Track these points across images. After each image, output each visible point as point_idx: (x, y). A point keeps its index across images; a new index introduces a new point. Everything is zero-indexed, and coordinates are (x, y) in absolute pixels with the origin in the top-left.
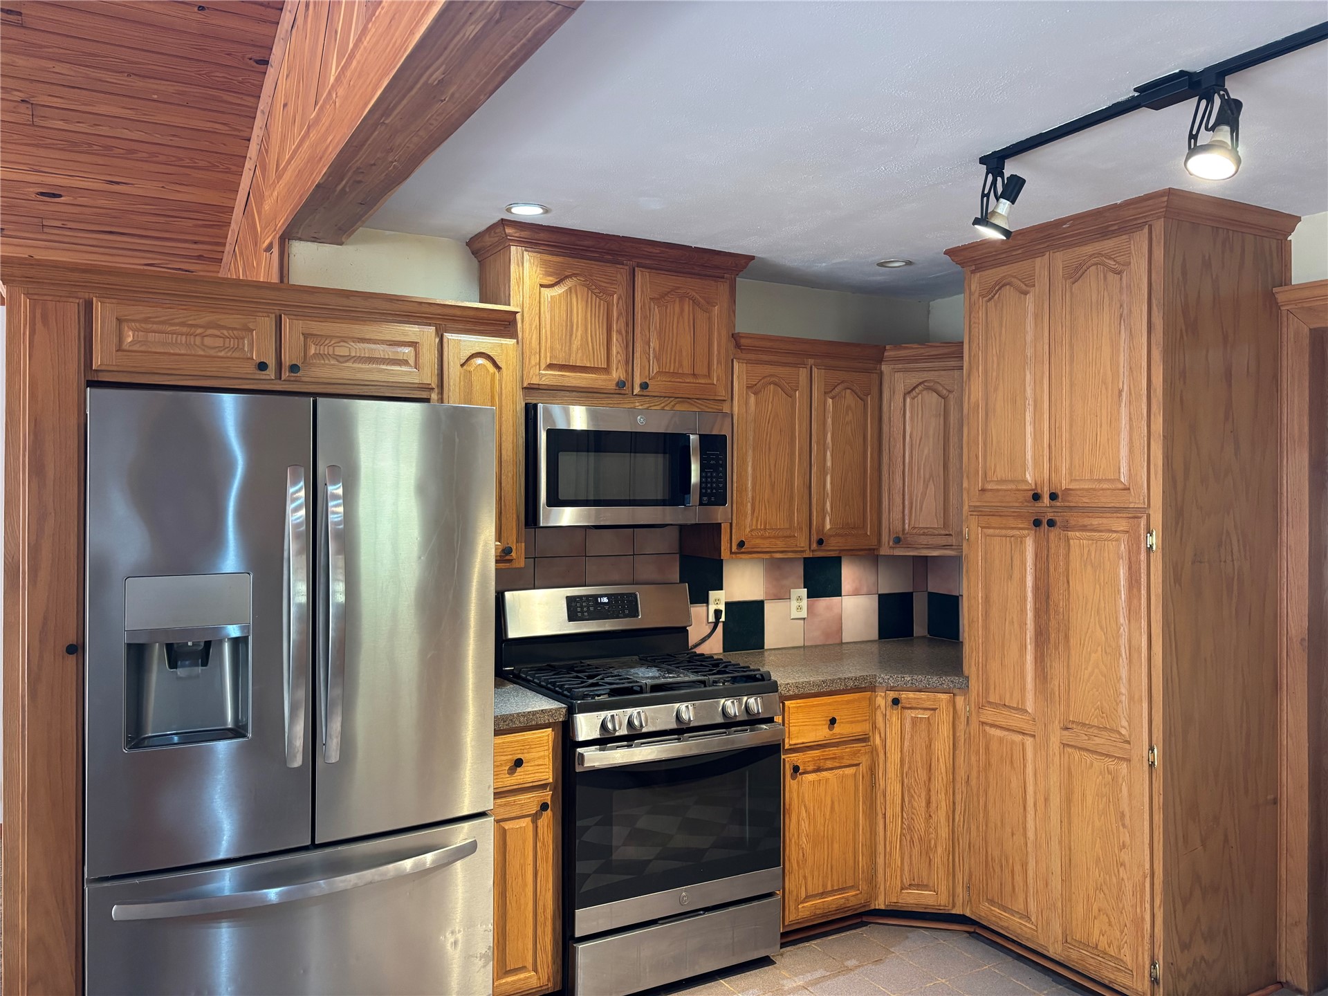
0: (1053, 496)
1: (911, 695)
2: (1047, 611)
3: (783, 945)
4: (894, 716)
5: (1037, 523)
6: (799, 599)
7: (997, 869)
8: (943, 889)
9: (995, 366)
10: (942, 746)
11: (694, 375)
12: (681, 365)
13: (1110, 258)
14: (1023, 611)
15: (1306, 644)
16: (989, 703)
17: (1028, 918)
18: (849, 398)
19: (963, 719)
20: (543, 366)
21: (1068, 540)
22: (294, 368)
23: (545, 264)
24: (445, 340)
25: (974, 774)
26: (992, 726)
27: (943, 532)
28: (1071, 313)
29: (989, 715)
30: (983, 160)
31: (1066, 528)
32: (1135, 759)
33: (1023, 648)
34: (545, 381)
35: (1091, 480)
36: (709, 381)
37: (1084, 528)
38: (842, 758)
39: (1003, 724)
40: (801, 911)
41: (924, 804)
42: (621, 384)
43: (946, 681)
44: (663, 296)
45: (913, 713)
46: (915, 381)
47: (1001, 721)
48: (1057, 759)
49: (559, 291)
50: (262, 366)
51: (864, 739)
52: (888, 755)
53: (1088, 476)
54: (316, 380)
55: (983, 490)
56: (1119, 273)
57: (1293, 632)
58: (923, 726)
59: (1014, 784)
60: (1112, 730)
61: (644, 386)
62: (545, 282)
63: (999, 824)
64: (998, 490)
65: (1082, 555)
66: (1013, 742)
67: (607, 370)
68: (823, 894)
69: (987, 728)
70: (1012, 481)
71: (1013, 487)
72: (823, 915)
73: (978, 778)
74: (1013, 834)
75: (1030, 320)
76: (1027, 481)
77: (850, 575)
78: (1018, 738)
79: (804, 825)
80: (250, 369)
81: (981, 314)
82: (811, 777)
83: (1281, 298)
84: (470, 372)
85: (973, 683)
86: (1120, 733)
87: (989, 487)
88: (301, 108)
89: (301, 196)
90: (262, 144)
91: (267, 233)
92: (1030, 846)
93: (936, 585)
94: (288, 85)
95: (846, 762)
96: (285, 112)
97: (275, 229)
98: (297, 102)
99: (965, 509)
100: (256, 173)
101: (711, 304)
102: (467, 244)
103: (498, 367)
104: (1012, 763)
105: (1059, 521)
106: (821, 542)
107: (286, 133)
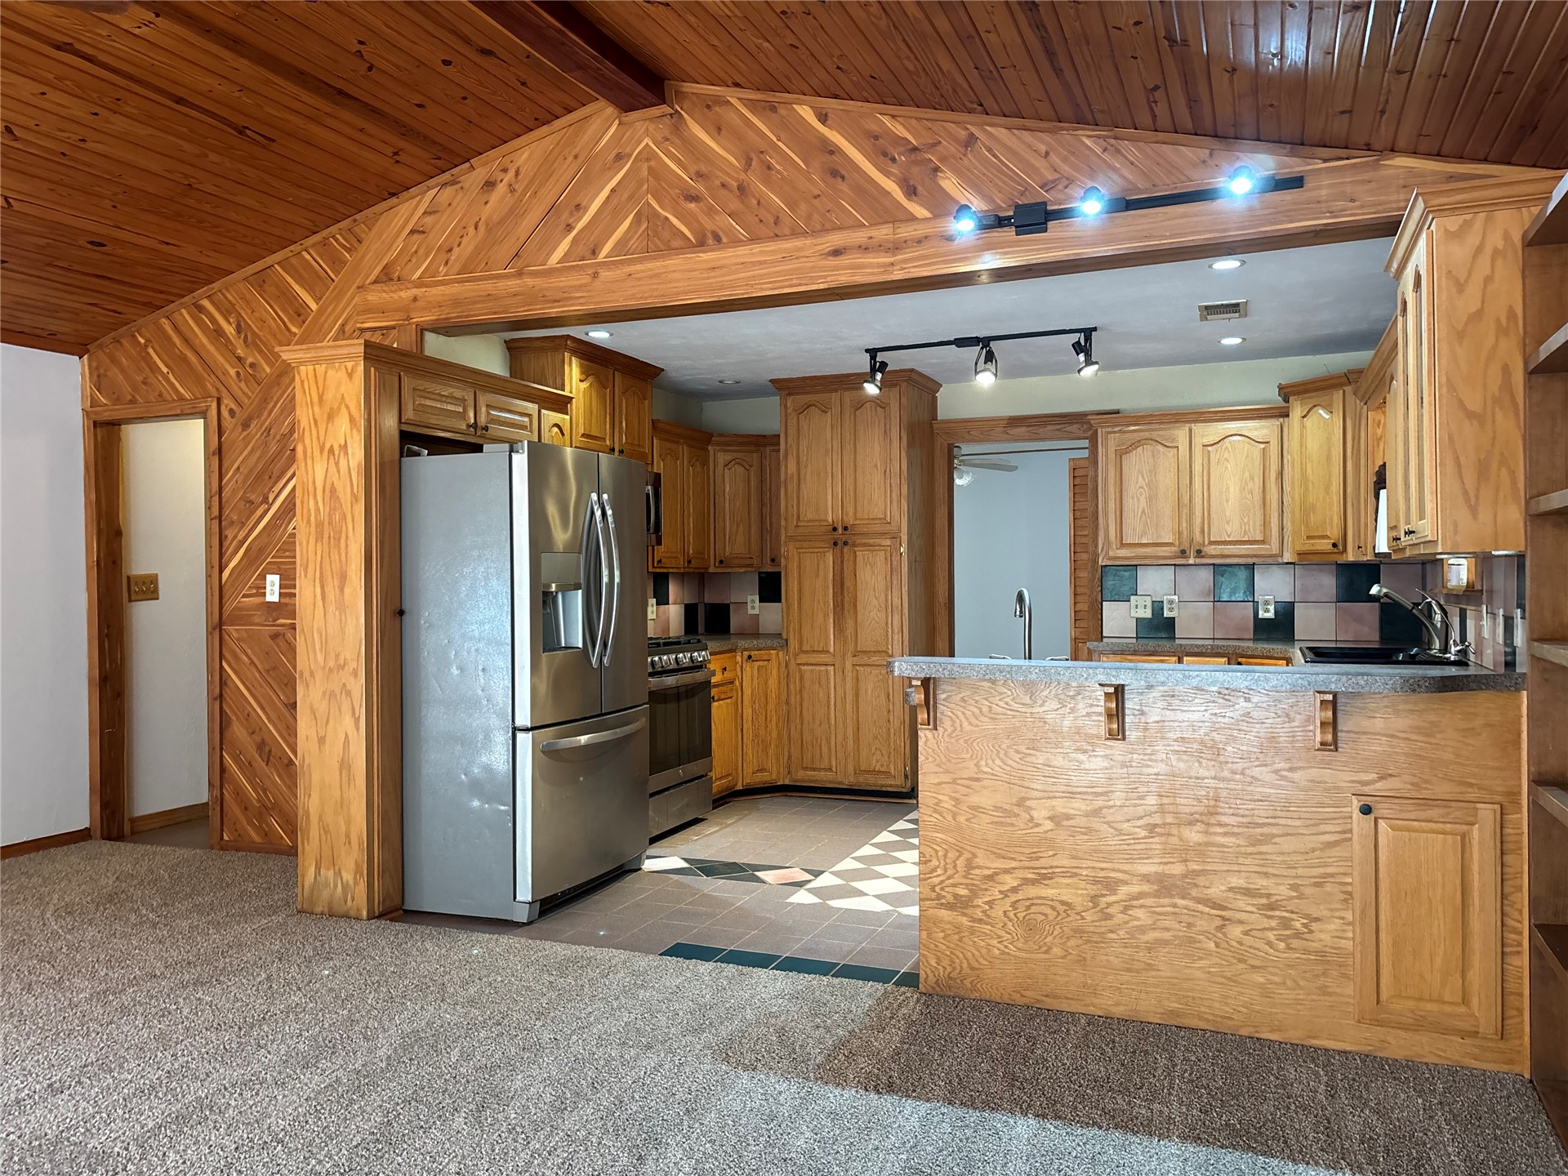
0: (846, 528)
1: (756, 652)
2: (842, 593)
3: (713, 808)
4: (748, 667)
5: (835, 544)
7: (810, 748)
8: (774, 769)
9: (805, 453)
10: (773, 683)
11: (639, 445)
12: (634, 439)
13: (878, 399)
14: (825, 594)
16: (802, 651)
17: (830, 769)
18: (699, 468)
19: (784, 664)
20: (581, 434)
21: (855, 552)
24: (542, 414)
25: (792, 695)
26: (804, 665)
28: (855, 426)
29: (803, 658)
30: (867, 351)
31: (854, 545)
33: (826, 615)
36: (644, 451)
37: (865, 545)
38: (727, 693)
39: (813, 662)
41: (764, 719)
42: (612, 450)
43: (774, 643)
44: (625, 390)
45: (757, 664)
46: (730, 458)
47: (812, 660)
48: (850, 674)
49: (586, 384)
50: (471, 425)
51: (734, 682)
52: (744, 691)
53: (865, 517)
54: (491, 437)
55: (797, 526)
56: (884, 408)
57: (941, 600)
58: (763, 671)
59: (821, 695)
60: (883, 651)
61: (621, 452)
62: (581, 378)
63: (811, 721)
64: (808, 526)
65: (864, 559)
66: (820, 671)
67: (604, 440)
68: (724, 778)
69: (802, 667)
70: (818, 521)
71: (818, 524)
72: (723, 791)
73: (795, 698)
74: (820, 725)
75: (829, 427)
76: (827, 520)
78: (823, 668)
80: (464, 427)
81: (795, 421)
82: (717, 704)
84: (552, 436)
85: (791, 641)
86: (886, 653)
87: (801, 524)
88: (471, 248)
89: (495, 313)
90: (331, 239)
91: (372, 318)
92: (833, 728)
93: (710, 598)
94: (429, 219)
95: (729, 695)
96: (416, 236)
97: (405, 320)
98: (458, 239)
99: (783, 538)
100: (303, 256)
101: (645, 399)
102: (505, 341)
103: (563, 434)
104: (819, 683)
105: (850, 542)
106: (689, 562)
107: (421, 252)
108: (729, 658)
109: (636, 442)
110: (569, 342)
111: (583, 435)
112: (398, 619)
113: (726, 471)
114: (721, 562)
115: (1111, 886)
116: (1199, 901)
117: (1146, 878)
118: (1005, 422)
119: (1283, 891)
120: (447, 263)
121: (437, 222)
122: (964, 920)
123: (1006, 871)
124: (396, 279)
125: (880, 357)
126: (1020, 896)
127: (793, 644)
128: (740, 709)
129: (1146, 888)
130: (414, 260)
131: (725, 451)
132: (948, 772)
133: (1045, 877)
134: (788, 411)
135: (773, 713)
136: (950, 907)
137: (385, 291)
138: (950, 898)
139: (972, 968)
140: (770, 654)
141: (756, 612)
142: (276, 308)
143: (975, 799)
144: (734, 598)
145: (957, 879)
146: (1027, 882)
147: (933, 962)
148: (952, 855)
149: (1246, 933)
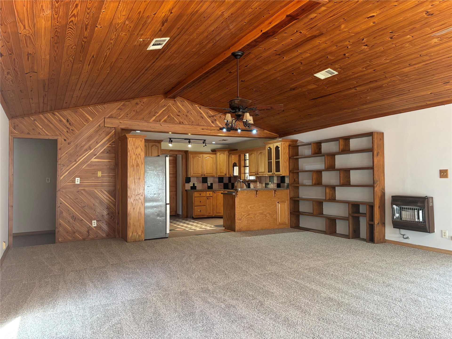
30: (169, 138)
94: (122, 107)
97: (117, 126)
107: (121, 113)
115: (256, 214)
116: (264, 215)
117: (259, 213)
119: (271, 212)
121: (125, 108)
122: (240, 221)
123: (245, 214)
124: (114, 118)
126: (246, 217)
129: (259, 214)
130: (119, 115)
132: (239, 203)
133: (249, 215)
136: (239, 220)
137: (112, 120)
138: (239, 219)
139: (241, 227)
142: (80, 118)
143: (242, 206)
145: (240, 216)
146: (247, 215)
147: (237, 228)
148: (239, 213)
149: (268, 218)
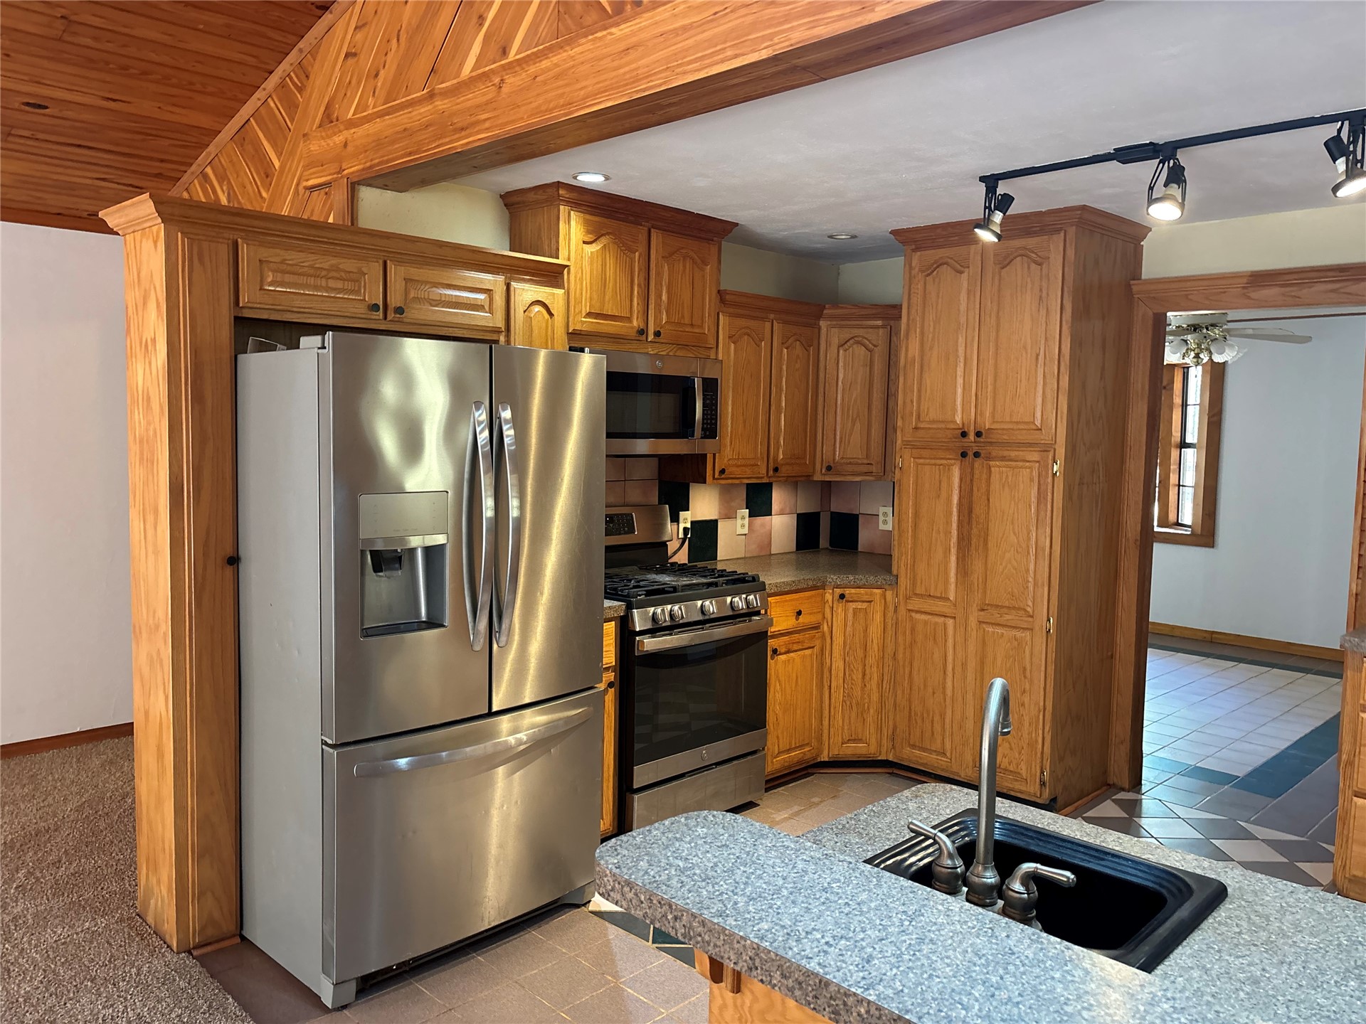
0: (978, 434)
1: (853, 591)
2: (969, 522)
3: (767, 790)
4: (839, 609)
5: (964, 455)
6: (743, 518)
7: (919, 721)
8: (873, 741)
9: (931, 329)
10: (875, 630)
11: (692, 325)
12: (683, 317)
13: (1033, 252)
14: (948, 523)
15: (1138, 543)
16: (916, 594)
17: (944, 754)
18: (798, 349)
19: (891, 608)
20: (584, 314)
21: (990, 467)
22: (399, 310)
23: (586, 223)
24: (512, 289)
25: (901, 650)
26: (917, 612)
27: (866, 461)
28: (999, 291)
29: (916, 604)
30: (982, 179)
31: (989, 458)
32: (1037, 628)
33: (947, 551)
34: (585, 328)
35: (1011, 422)
36: (702, 331)
37: (1003, 459)
38: (803, 642)
39: (928, 610)
40: (775, 762)
41: (860, 676)
42: (642, 332)
43: (880, 579)
44: (671, 254)
45: (853, 605)
46: (848, 336)
47: (926, 608)
48: (974, 633)
49: (595, 248)
50: (375, 307)
51: (816, 627)
52: (834, 638)
53: (1008, 419)
54: (415, 321)
55: (916, 428)
56: (1040, 264)
57: (1130, 535)
58: (862, 615)
59: (937, 656)
60: (1019, 609)
61: (657, 334)
62: (587, 239)
63: (922, 687)
64: (930, 428)
65: (1001, 479)
66: (936, 623)
67: (629, 319)
68: (789, 751)
69: (913, 614)
70: (943, 422)
71: (943, 426)
72: (790, 767)
73: (904, 653)
74: (934, 693)
75: (963, 296)
76: (956, 422)
77: (778, 498)
78: (941, 620)
79: (778, 696)
80: (361, 310)
81: (920, 286)
82: (783, 657)
83: (1135, 289)
84: (531, 318)
85: (902, 580)
86: (1025, 610)
87: (922, 426)
88: (394, 67)
89: (410, 154)
90: (287, 79)
91: (314, 173)
92: (948, 700)
93: (838, 506)
94: (359, 36)
95: (806, 645)
96: (351, 61)
97: (338, 173)
98: (384, 58)
99: (899, 442)
100: (269, 104)
101: (705, 263)
102: (501, 196)
103: (551, 314)
104: (935, 639)
105: (983, 453)
106: (776, 470)
107: (354, 82)
108: (809, 598)
109: (687, 321)
110: (561, 192)
111: (589, 315)
112: (229, 571)
113: (841, 352)
114: (829, 468)
118: (1245, 280)
120: (374, 92)
121: (366, 38)
124: (335, 120)
125: (1002, 188)
127: (903, 581)
128: (828, 661)
130: (348, 94)
131: (841, 327)
134: (913, 272)
135: (875, 669)
137: (323, 138)
140: (871, 594)
141: (889, 527)
142: (252, 170)
144: (865, 508)
